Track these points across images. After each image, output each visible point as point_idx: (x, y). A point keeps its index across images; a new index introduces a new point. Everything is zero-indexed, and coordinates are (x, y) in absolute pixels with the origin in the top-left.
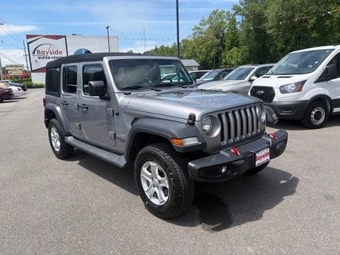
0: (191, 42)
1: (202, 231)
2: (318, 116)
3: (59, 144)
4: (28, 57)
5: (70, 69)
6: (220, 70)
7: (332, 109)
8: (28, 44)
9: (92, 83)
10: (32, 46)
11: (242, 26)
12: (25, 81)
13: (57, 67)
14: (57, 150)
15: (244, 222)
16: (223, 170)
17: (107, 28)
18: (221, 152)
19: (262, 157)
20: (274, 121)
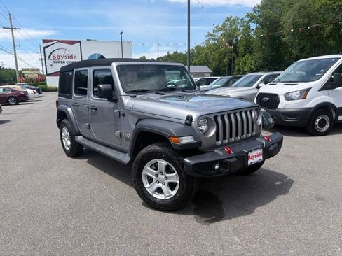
0: (204, 49)
1: (195, 222)
2: (322, 123)
3: (69, 143)
4: (44, 61)
5: (81, 73)
6: (230, 77)
7: (337, 117)
8: (44, 48)
9: (101, 86)
10: (48, 51)
11: (255, 33)
12: (40, 84)
13: (70, 71)
14: (68, 149)
15: (235, 216)
16: (217, 167)
17: (121, 33)
18: (216, 151)
19: (255, 157)
20: (270, 124)
